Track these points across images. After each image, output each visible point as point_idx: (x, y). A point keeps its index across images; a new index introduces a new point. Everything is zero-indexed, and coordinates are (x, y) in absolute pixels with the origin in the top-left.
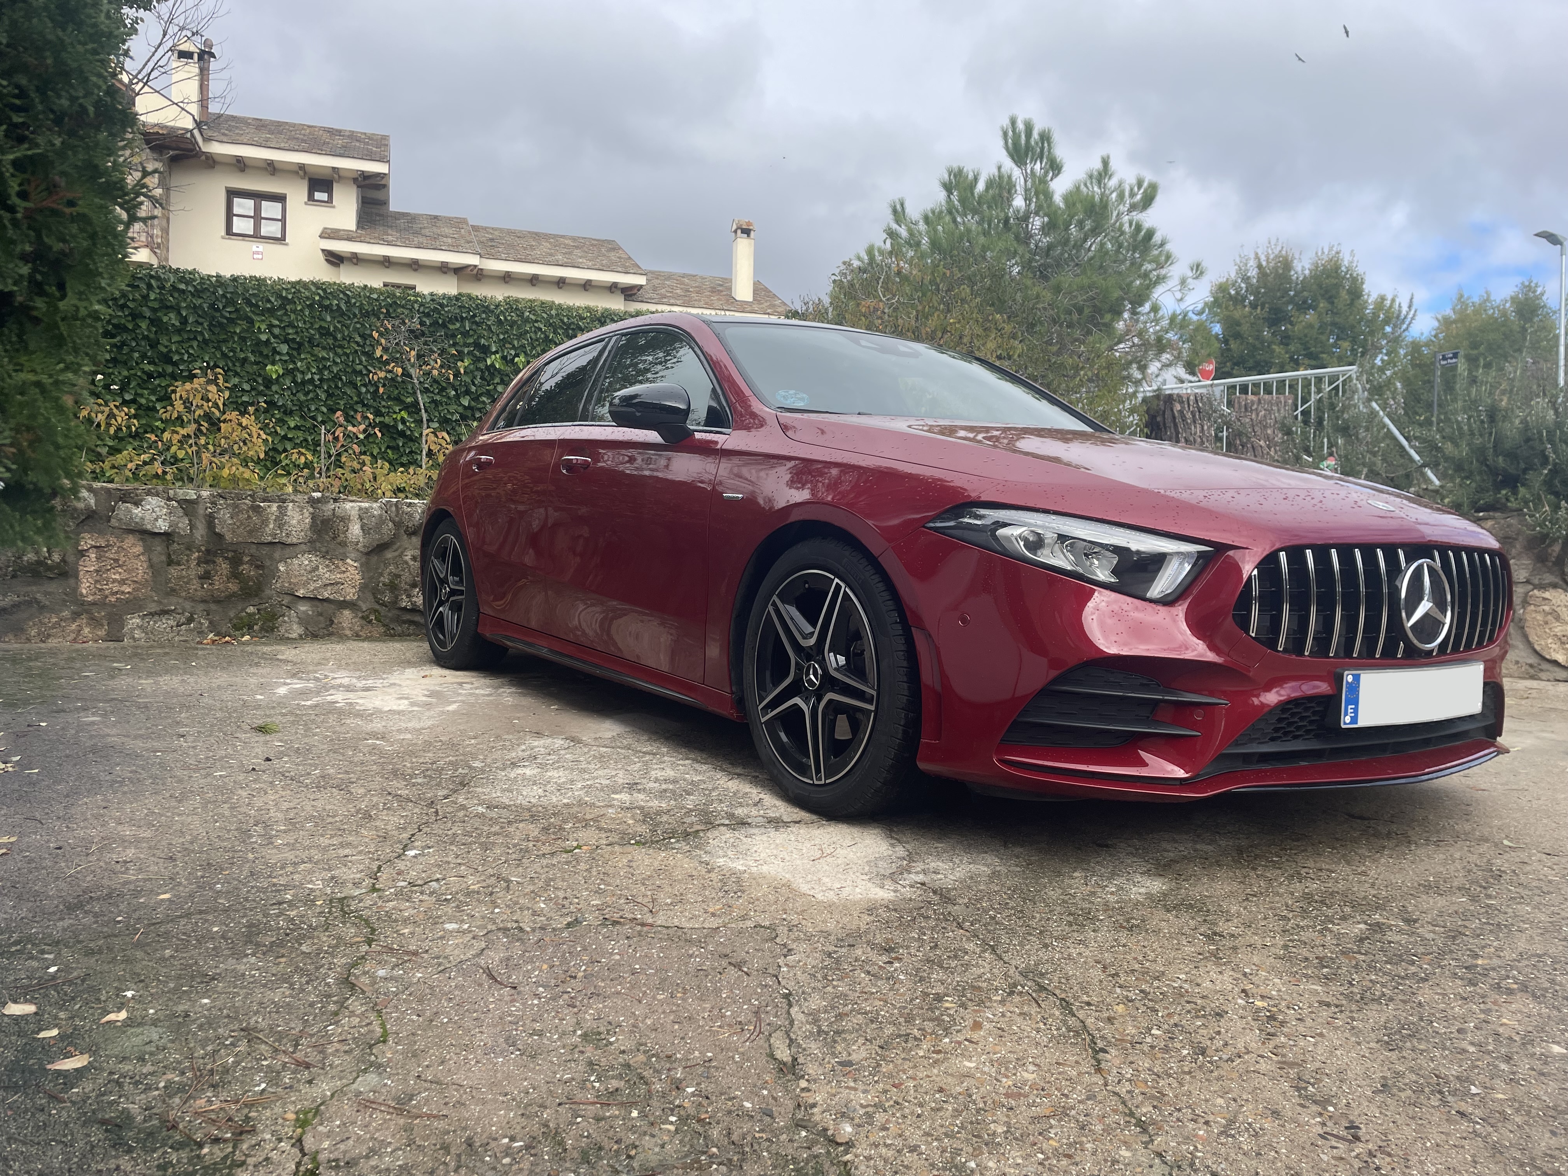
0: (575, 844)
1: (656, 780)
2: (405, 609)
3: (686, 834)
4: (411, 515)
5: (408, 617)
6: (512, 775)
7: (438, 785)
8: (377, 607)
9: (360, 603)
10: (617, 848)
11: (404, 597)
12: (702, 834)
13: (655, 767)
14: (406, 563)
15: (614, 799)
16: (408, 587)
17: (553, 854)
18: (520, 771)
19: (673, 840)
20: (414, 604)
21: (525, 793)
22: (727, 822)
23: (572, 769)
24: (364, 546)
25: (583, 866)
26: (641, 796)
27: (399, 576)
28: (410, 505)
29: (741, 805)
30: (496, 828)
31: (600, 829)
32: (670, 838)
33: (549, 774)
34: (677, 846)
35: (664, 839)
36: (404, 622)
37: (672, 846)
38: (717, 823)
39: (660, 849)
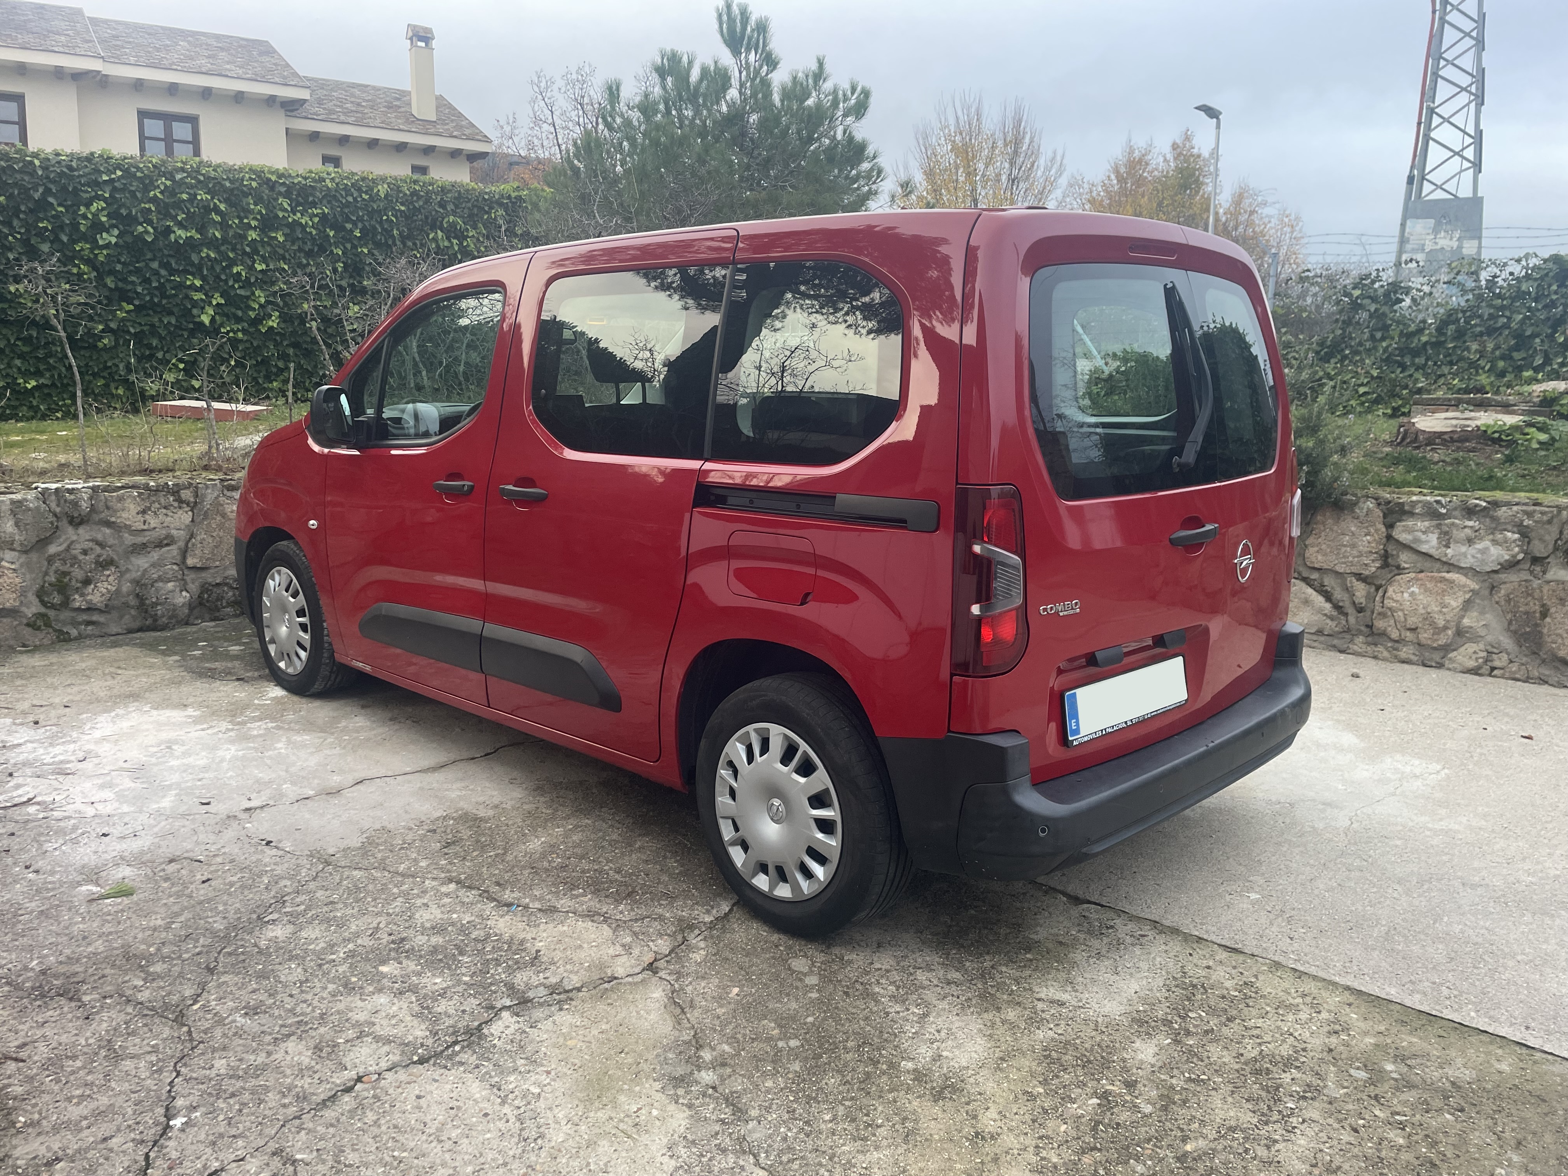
0: (353, 1074)
1: (424, 931)
2: (79, 609)
3: (469, 1032)
4: (75, 504)
5: (85, 617)
6: (262, 944)
7: (181, 975)
8: (43, 610)
9: (24, 609)
10: (402, 1075)
11: (77, 596)
12: (485, 1031)
13: (419, 902)
14: (75, 557)
15: (384, 976)
16: (79, 585)
17: (333, 1098)
18: (269, 934)
19: (457, 1048)
20: (89, 602)
21: (283, 978)
22: (508, 1003)
23: (328, 923)
24: (21, 544)
25: (370, 1117)
26: (412, 966)
27: (69, 573)
28: (71, 491)
29: (519, 966)
30: (261, 1058)
31: (377, 1039)
32: (456, 1043)
33: (304, 934)
34: (463, 1057)
35: (447, 1048)
36: (80, 623)
37: (457, 1059)
38: (499, 1006)
39: (446, 1067)
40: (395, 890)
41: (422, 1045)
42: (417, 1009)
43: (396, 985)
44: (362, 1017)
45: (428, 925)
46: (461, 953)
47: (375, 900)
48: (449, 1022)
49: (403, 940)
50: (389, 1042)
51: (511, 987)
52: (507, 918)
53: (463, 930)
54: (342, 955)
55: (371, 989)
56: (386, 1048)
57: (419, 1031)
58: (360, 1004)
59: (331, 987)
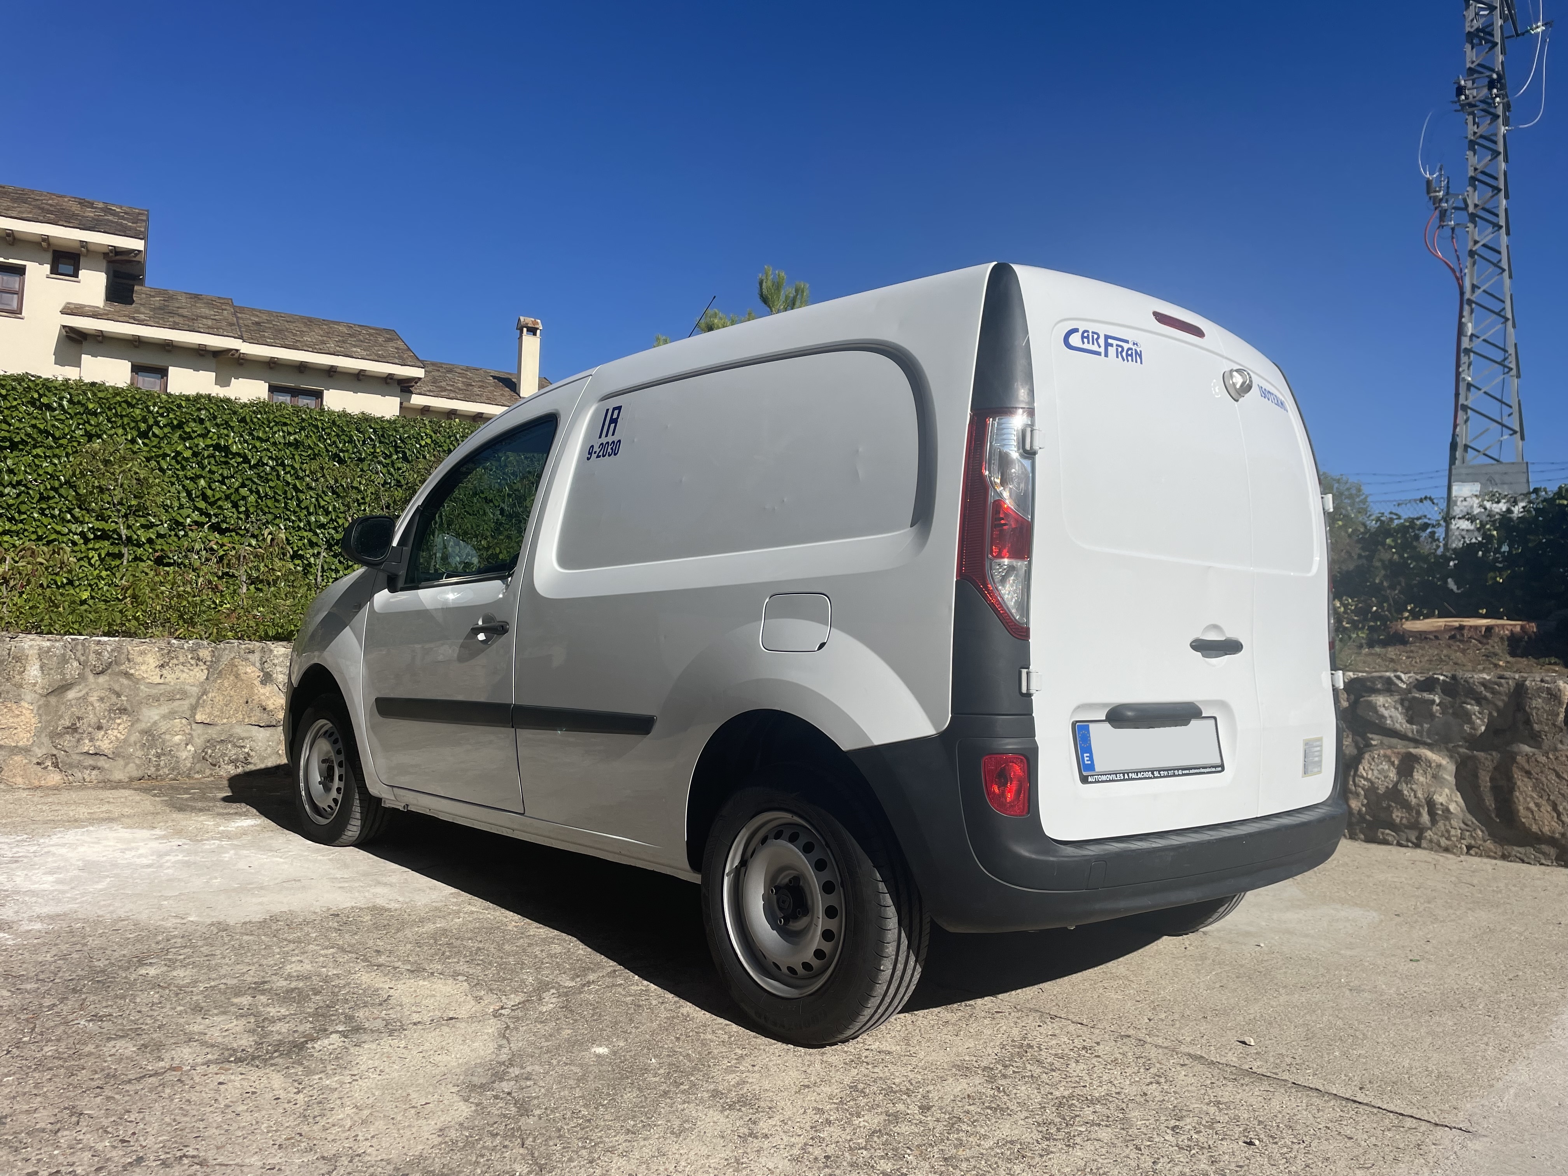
0: (168, 1065)
1: (289, 977)
2: (87, 753)
3: (293, 1045)
4: (99, 654)
5: (90, 761)
6: (132, 977)
7: (47, 992)
8: (55, 752)
9: (35, 748)
10: (213, 1068)
11: (87, 741)
12: (309, 1045)
13: (295, 959)
14: (92, 704)
15: (233, 1004)
16: (91, 730)
17: (139, 1079)
18: (143, 971)
19: (276, 1054)
20: (98, 747)
21: (138, 1000)
22: (341, 1028)
23: (201, 967)
24: (43, 688)
25: (167, 1093)
26: (263, 999)
27: (83, 718)
28: (99, 643)
29: (366, 1005)
30: (89, 1049)
31: (204, 1044)
32: (274, 1052)
33: (175, 973)
34: (277, 1061)
35: (266, 1054)
36: (86, 767)
37: (272, 1062)
38: (331, 1029)
39: (257, 1066)
40: (278, 950)
41: (243, 1050)
42: (252, 1026)
43: (241, 1011)
44: (196, 1028)
45: (295, 974)
46: (315, 994)
47: (253, 955)
48: (277, 1037)
49: (266, 982)
50: (213, 1046)
51: (350, 1018)
52: (374, 974)
53: (326, 980)
54: (201, 989)
55: (216, 1011)
56: (208, 1050)
57: (246, 1042)
58: (199, 1019)
59: (179, 1008)
